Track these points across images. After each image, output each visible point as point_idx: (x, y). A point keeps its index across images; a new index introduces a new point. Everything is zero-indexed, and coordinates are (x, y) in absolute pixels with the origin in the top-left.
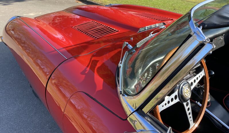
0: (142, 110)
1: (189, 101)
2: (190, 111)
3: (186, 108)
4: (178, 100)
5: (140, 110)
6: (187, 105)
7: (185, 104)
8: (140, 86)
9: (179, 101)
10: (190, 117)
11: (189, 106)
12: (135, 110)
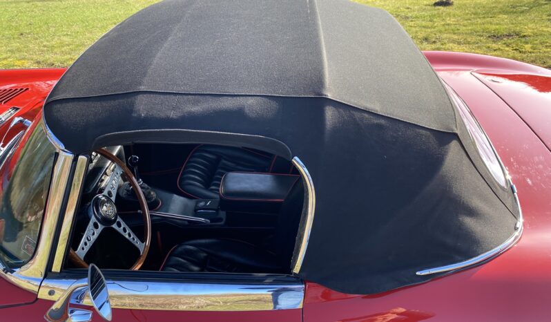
0: (53, 270)
1: (119, 219)
2: (128, 230)
3: (120, 230)
4: (101, 227)
5: (49, 273)
6: (119, 225)
7: (115, 226)
8: (30, 243)
9: (104, 227)
10: (134, 239)
11: (123, 225)
12: (42, 278)
